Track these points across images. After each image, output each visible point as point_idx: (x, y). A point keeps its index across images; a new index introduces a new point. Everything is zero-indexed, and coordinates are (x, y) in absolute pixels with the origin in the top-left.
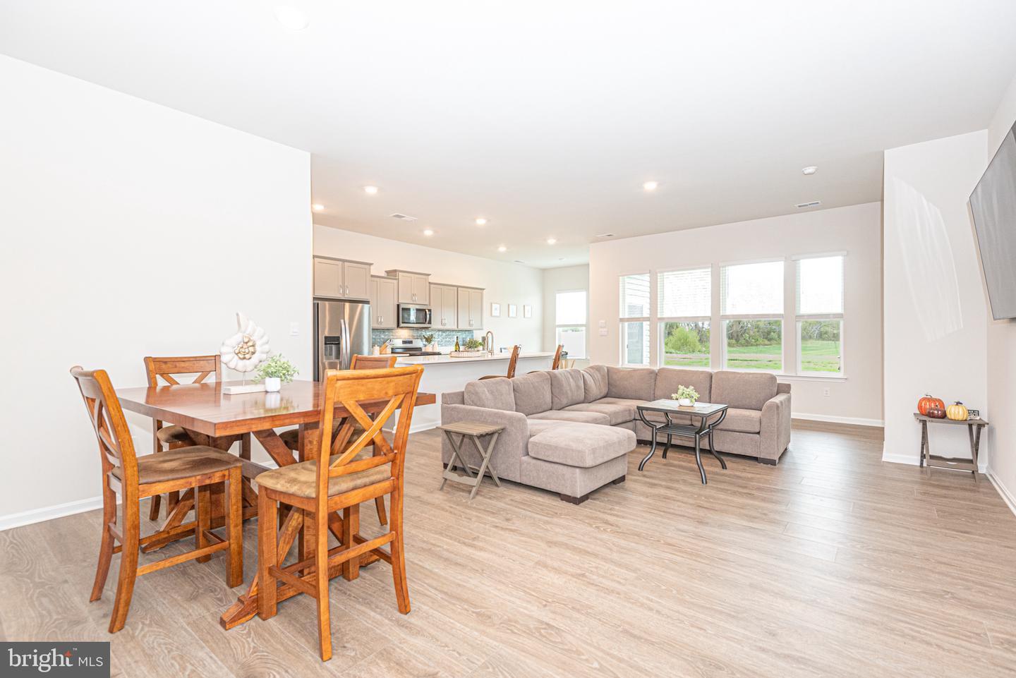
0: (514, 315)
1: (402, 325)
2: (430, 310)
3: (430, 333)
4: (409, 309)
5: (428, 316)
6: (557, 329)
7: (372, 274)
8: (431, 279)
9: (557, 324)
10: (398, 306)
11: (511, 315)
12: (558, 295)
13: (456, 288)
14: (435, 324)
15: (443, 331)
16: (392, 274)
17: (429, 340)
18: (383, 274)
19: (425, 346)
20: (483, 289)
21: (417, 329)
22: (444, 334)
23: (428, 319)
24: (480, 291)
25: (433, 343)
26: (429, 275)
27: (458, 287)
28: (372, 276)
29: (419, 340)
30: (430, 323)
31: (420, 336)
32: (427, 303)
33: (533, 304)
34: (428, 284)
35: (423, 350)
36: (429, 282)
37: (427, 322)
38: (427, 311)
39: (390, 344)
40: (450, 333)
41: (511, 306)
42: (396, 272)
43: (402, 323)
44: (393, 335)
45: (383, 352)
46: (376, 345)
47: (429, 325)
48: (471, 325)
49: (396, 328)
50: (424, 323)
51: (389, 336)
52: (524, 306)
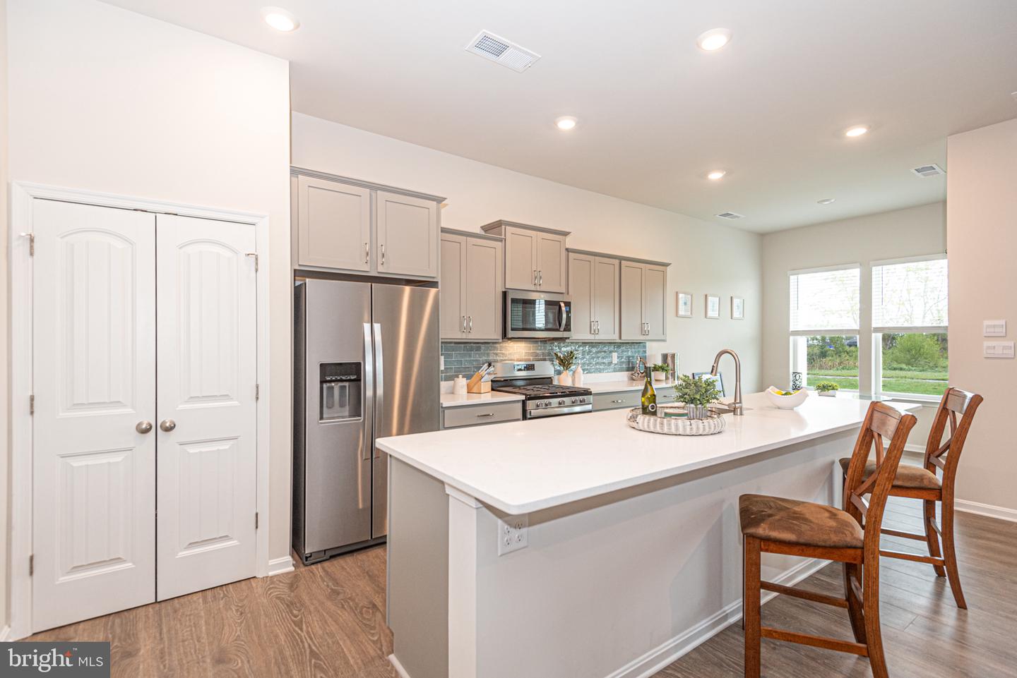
0: (715, 314)
1: (511, 334)
2: (568, 304)
3: (569, 349)
4: (533, 302)
5: (564, 316)
6: (791, 338)
7: (444, 225)
8: (570, 243)
9: (792, 329)
10: (505, 294)
11: (710, 314)
12: (793, 278)
13: (617, 262)
14: (579, 332)
15: (592, 344)
16: (494, 229)
17: (566, 362)
18: (478, 231)
19: (559, 373)
20: (666, 265)
21: (545, 341)
22: (594, 350)
23: (564, 322)
25: (573, 367)
26: (566, 234)
27: (621, 259)
28: (444, 230)
29: (548, 363)
30: (568, 328)
31: (549, 354)
32: (563, 290)
33: (746, 295)
34: (564, 252)
35: (555, 382)
36: (567, 247)
37: (562, 329)
38: (562, 305)
39: (489, 374)
40: (605, 349)
41: (710, 299)
42: (503, 227)
43: (512, 330)
44: (497, 354)
45: (475, 390)
46: (461, 376)
47: (565, 334)
48: (643, 332)
49: (501, 341)
50: (558, 330)
51: (488, 354)
52: (731, 297)
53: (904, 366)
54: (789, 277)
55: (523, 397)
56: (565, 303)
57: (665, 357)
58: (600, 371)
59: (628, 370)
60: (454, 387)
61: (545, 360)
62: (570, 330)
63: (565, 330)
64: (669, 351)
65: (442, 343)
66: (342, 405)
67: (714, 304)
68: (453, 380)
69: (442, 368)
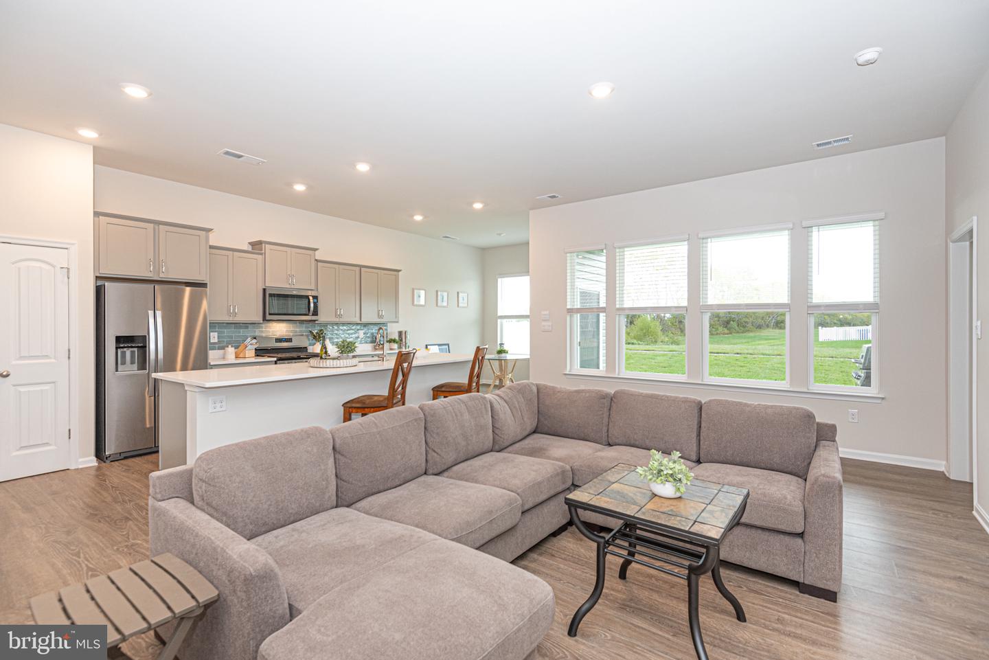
0: (445, 304)
1: (268, 317)
2: (315, 297)
3: (319, 327)
5: (312, 305)
6: (499, 321)
7: (211, 244)
8: (318, 255)
9: (499, 314)
10: (264, 290)
11: (440, 303)
12: (499, 280)
13: (358, 268)
14: (327, 316)
15: (340, 324)
16: (257, 246)
17: (317, 337)
19: (312, 344)
20: (399, 271)
21: (302, 322)
23: (312, 309)
24: (396, 273)
26: (315, 250)
27: (361, 266)
28: (211, 247)
29: (303, 337)
30: (315, 313)
31: (306, 331)
32: (313, 288)
33: (470, 294)
34: (313, 262)
35: (306, 351)
36: (316, 259)
37: (311, 314)
38: (311, 298)
39: (251, 344)
40: (353, 328)
42: (263, 245)
43: (270, 314)
44: (262, 332)
45: (241, 356)
46: (230, 346)
47: (314, 318)
48: (380, 316)
49: (262, 322)
50: (308, 315)
51: (255, 332)
52: (458, 293)
53: (635, 341)
54: (497, 279)
55: (275, 359)
56: (313, 296)
57: (400, 333)
59: (372, 342)
60: (224, 354)
61: (302, 335)
62: (317, 315)
63: (313, 315)
64: (403, 329)
65: (210, 323)
66: (132, 363)
68: (224, 349)
69: (216, 340)
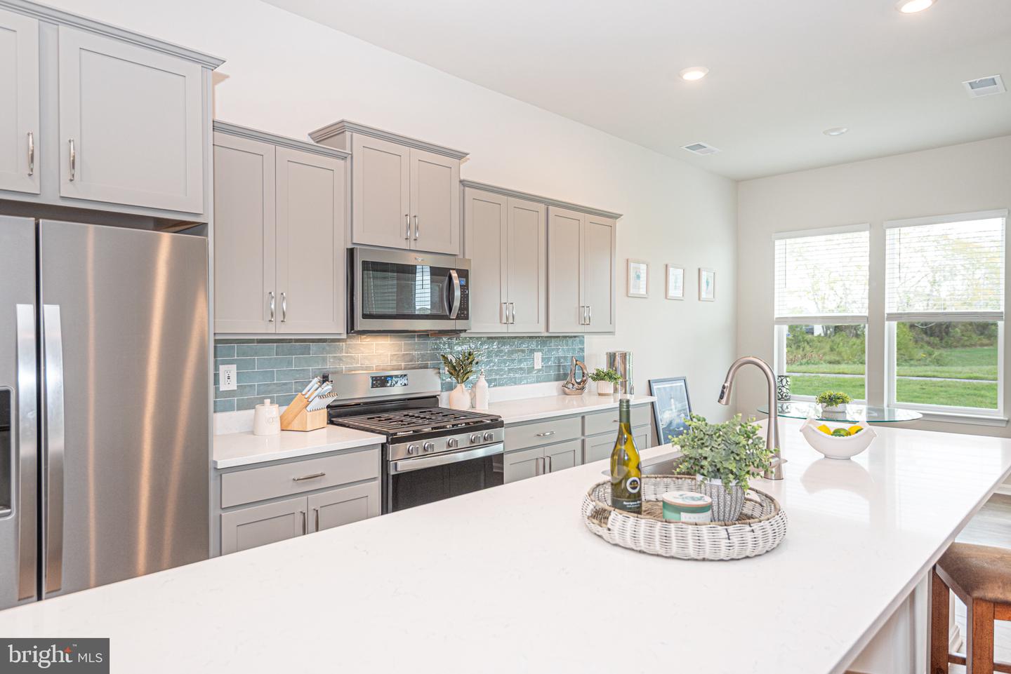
0: (679, 293)
1: (361, 324)
2: (464, 274)
3: (465, 348)
4: (410, 270)
5: (457, 293)
6: (776, 328)
8: (467, 171)
9: (777, 314)
10: (351, 253)
11: (672, 293)
13: (542, 207)
14: (483, 320)
15: (502, 340)
16: (332, 139)
17: (460, 370)
19: (450, 388)
20: (615, 217)
21: (425, 335)
22: (506, 348)
23: (457, 304)
24: (609, 221)
25: (472, 377)
26: (460, 156)
27: (549, 203)
29: (431, 372)
30: (464, 314)
31: (434, 357)
32: (455, 249)
33: (718, 265)
34: (457, 187)
35: (443, 404)
36: (462, 178)
37: (454, 315)
38: (454, 274)
39: (322, 396)
40: (524, 346)
41: (671, 270)
42: (348, 134)
43: (365, 316)
44: (340, 359)
45: (295, 425)
46: (267, 401)
47: (460, 325)
48: (585, 322)
49: (344, 336)
50: (447, 318)
51: (324, 360)
52: (699, 270)
54: (774, 242)
55: (383, 439)
56: (459, 271)
57: (612, 358)
58: (515, 382)
59: (558, 378)
60: (255, 420)
61: (426, 367)
62: (467, 318)
63: (458, 318)
64: (618, 348)
65: (216, 341)
67: (676, 279)
68: (254, 408)
69: (233, 386)
